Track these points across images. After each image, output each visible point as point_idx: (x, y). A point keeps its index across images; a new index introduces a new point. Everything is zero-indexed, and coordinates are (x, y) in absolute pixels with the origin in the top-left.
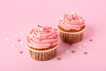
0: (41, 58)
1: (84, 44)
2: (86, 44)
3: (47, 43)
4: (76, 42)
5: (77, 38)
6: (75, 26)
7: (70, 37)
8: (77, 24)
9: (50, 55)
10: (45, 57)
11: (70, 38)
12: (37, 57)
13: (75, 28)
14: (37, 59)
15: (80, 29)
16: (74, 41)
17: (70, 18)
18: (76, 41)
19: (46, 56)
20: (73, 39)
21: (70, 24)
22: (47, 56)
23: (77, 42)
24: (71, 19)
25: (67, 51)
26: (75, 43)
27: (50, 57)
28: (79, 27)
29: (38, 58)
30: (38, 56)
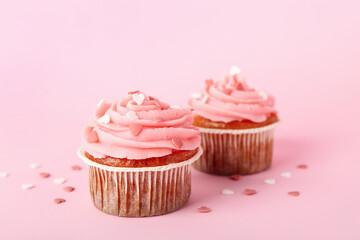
0: (140, 205)
1: (283, 175)
2: (287, 175)
3: (162, 140)
4: (253, 169)
5: (255, 154)
6: (248, 107)
7: (233, 148)
8: (254, 103)
9: (172, 192)
10: (154, 198)
11: (230, 154)
12: (124, 201)
13: (247, 113)
14: (124, 208)
15: (263, 119)
16: (246, 166)
17: (228, 87)
18: (251, 164)
19: (157, 195)
20: (242, 157)
21: (230, 102)
22: (160, 196)
23: (256, 172)
24: (232, 88)
25: (228, 192)
26: (248, 173)
27: (171, 201)
28: (261, 114)
29: (128, 205)
30: (128, 196)
